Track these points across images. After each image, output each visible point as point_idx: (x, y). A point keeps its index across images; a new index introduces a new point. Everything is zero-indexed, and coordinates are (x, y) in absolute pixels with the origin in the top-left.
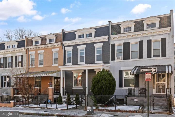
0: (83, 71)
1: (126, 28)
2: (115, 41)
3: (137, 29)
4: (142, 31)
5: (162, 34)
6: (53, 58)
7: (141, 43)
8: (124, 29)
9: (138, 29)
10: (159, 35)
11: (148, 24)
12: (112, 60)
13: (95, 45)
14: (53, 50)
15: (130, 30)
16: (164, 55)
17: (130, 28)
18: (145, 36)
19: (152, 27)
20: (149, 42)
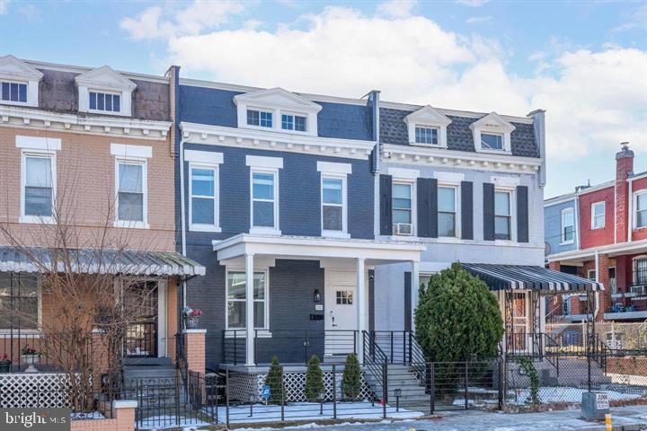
0: (274, 265)
1: (423, 130)
2: (392, 165)
3: (456, 141)
4: (470, 151)
5: (519, 175)
6: (117, 189)
7: (467, 188)
8: (417, 130)
9: (458, 143)
10: (511, 174)
11: (482, 135)
12: (382, 233)
13: (321, 166)
14: (117, 150)
15: (435, 141)
16: (523, 236)
17: (435, 132)
18: (478, 171)
19: (494, 147)
20: (489, 190)
